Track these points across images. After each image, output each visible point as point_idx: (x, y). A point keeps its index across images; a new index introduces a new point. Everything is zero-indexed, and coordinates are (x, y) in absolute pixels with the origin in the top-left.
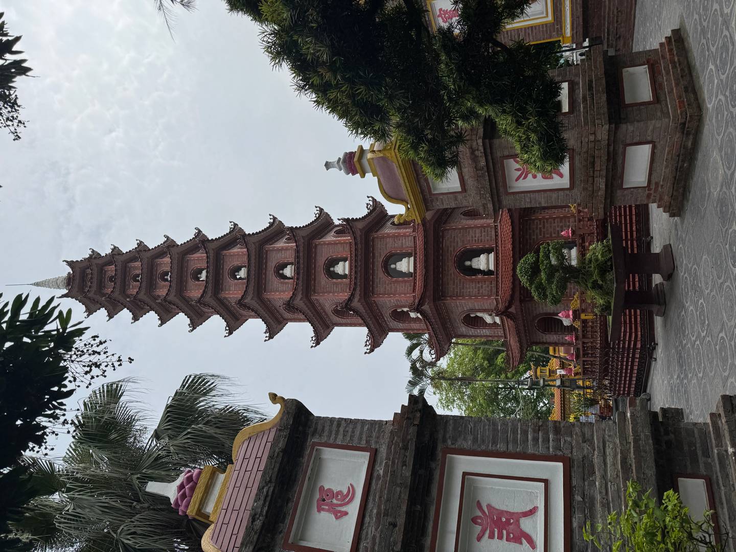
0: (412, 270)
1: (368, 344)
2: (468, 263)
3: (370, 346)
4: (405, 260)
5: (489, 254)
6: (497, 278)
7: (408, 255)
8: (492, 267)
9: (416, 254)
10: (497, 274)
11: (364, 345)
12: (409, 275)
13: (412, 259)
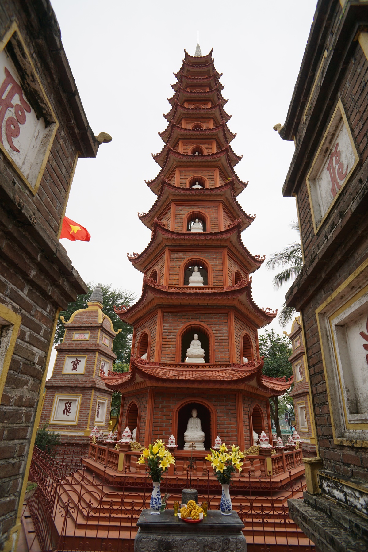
0: (191, 285)
1: (136, 255)
2: (196, 336)
3: (133, 257)
4: (201, 279)
5: (204, 358)
6: (177, 365)
7: (205, 282)
8: (188, 360)
9: (206, 288)
10: (181, 366)
11: (135, 253)
12: (186, 282)
13: (202, 285)
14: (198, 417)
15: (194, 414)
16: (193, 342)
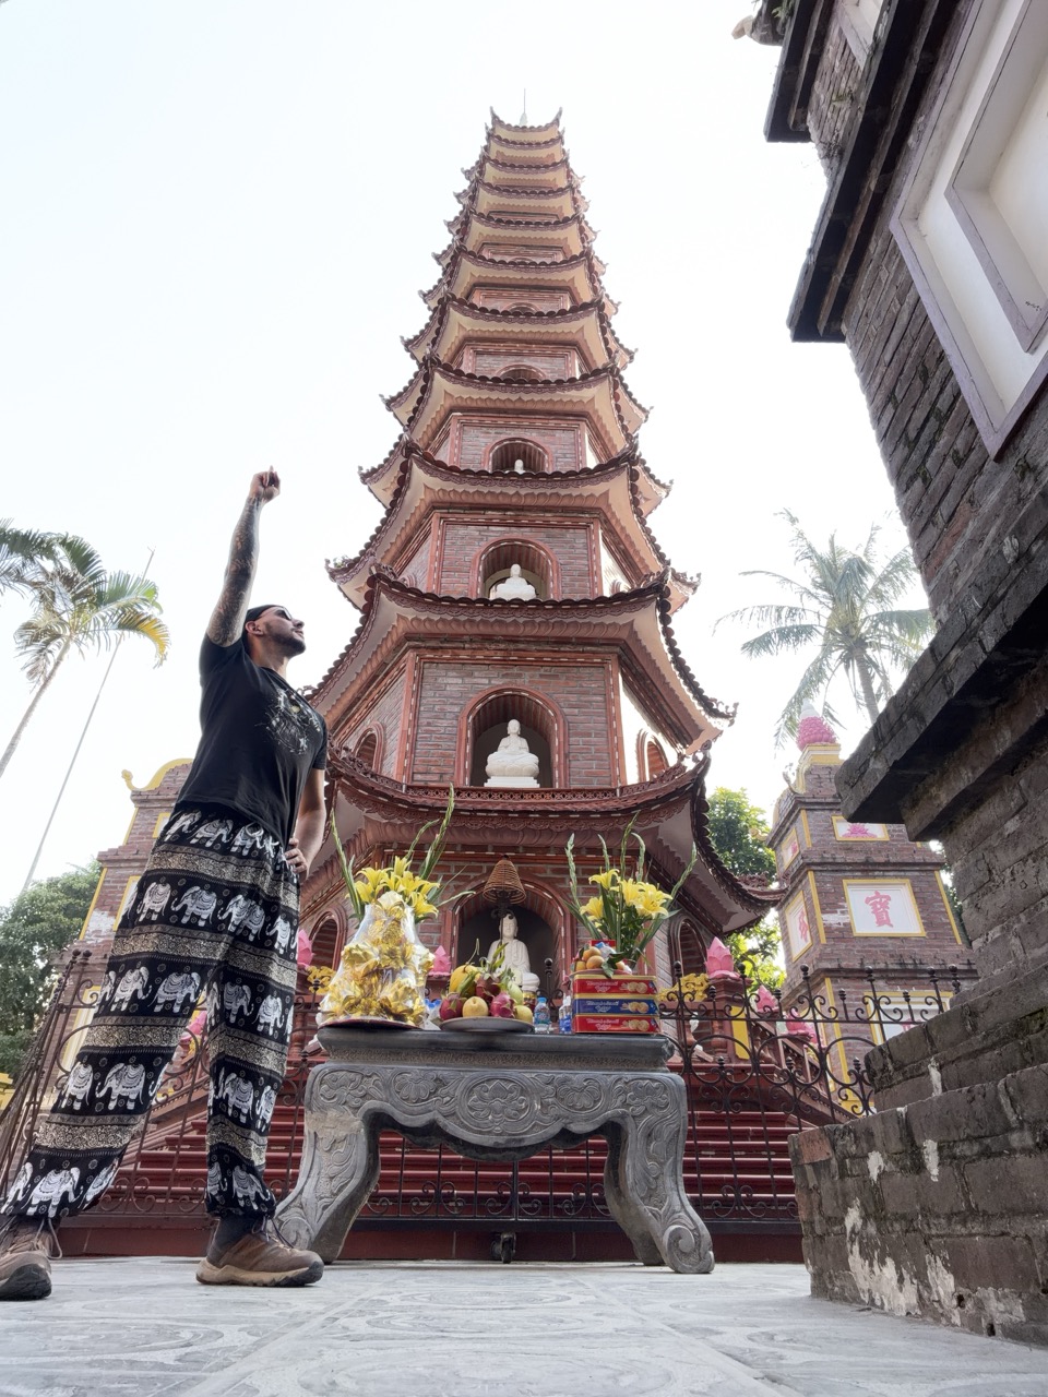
2: (514, 726)
4: (530, 590)
5: (538, 778)
6: (459, 792)
10: (474, 792)
14: (520, 936)
15: (508, 926)
16: (504, 742)
